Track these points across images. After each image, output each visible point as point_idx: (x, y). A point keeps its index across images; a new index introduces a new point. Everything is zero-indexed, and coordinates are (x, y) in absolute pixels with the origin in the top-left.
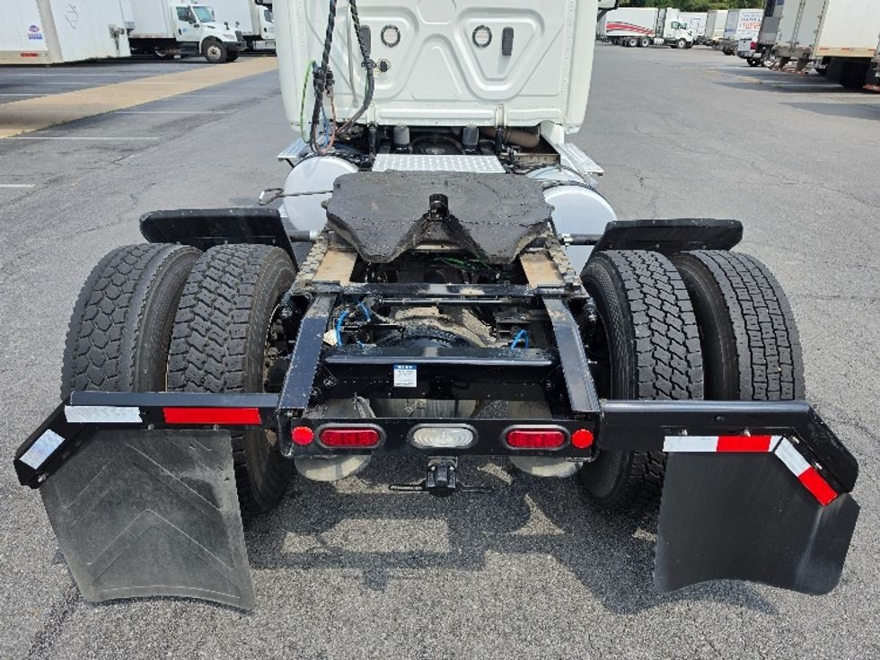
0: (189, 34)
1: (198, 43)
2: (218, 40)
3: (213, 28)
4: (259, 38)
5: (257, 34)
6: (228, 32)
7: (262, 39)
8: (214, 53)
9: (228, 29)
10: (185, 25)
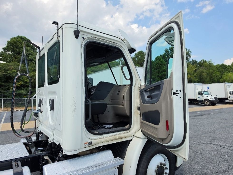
0: (201, 98)
1: (203, 100)
2: (209, 100)
3: (207, 96)
4: (227, 99)
5: (227, 98)
6: (212, 98)
7: (228, 100)
8: (207, 103)
9: (212, 97)
10: (200, 96)
